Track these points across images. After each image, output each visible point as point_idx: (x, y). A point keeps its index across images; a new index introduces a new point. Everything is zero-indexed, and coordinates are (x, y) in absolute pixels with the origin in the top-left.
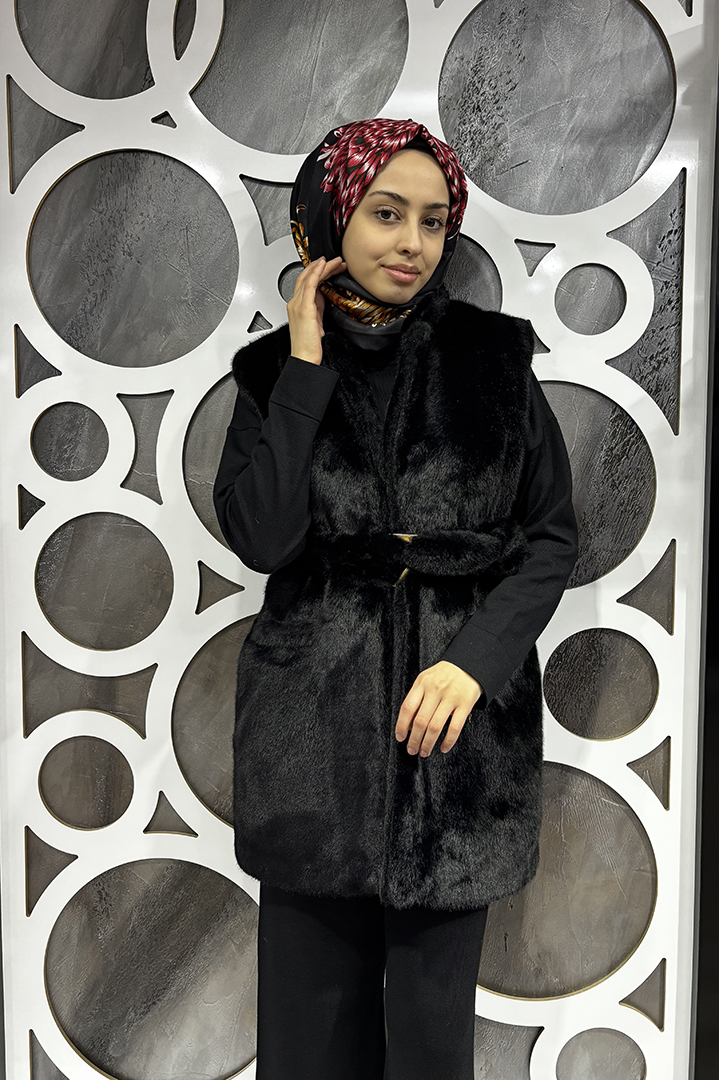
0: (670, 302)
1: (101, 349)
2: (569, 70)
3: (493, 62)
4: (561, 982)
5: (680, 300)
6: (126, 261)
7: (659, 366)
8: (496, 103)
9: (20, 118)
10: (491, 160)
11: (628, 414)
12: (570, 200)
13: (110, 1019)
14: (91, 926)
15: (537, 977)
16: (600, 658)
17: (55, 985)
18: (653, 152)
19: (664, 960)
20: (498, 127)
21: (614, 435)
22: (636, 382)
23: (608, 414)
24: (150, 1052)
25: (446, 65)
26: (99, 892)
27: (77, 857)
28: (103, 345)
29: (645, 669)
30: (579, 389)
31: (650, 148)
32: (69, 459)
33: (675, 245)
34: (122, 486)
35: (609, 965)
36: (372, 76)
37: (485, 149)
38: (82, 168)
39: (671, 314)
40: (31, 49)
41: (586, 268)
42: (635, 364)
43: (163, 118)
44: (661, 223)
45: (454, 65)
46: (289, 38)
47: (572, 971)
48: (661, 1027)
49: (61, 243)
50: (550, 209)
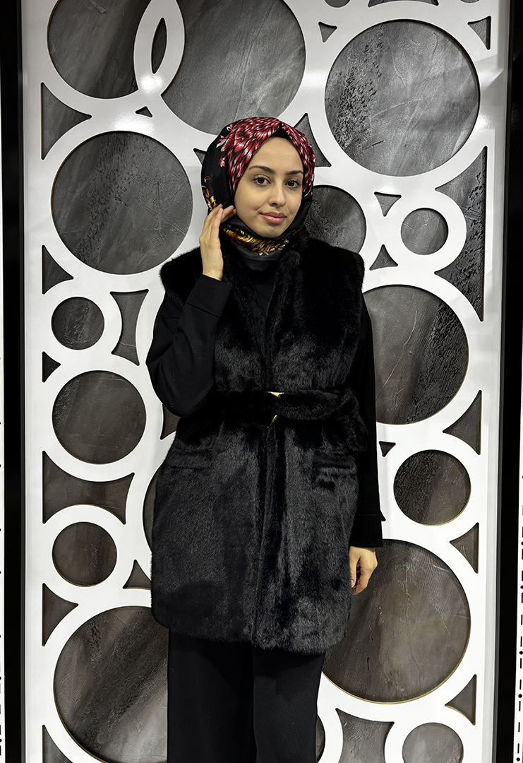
0: (477, 234)
1: (100, 262)
2: (410, 81)
3: (361, 77)
4: (406, 691)
5: (483, 232)
6: (117, 204)
7: (470, 276)
8: (363, 103)
9: (49, 110)
10: (359, 140)
11: (449, 307)
12: (411, 167)
13: (98, 717)
14: (86, 653)
15: (389, 687)
16: (432, 471)
17: (61, 694)
18: (465, 136)
19: (475, 676)
20: (364, 119)
21: (440, 321)
22: (455, 285)
23: (437, 308)
24: (125, 740)
25: (330, 78)
26: (92, 629)
27: (78, 605)
28: (102, 259)
29: (461, 477)
30: (417, 291)
31: (463, 133)
32: (77, 335)
33: (480, 196)
34: (113, 353)
35: (438, 679)
36: (281, 85)
37: (355, 133)
38: (89, 143)
39: (477, 241)
40: (57, 65)
41: (421, 211)
42: (454, 274)
43: (144, 111)
44: (471, 181)
45: (335, 78)
46: (228, 59)
47: (413, 684)
48: (473, 722)
49: (74, 192)
50: (398, 172)
